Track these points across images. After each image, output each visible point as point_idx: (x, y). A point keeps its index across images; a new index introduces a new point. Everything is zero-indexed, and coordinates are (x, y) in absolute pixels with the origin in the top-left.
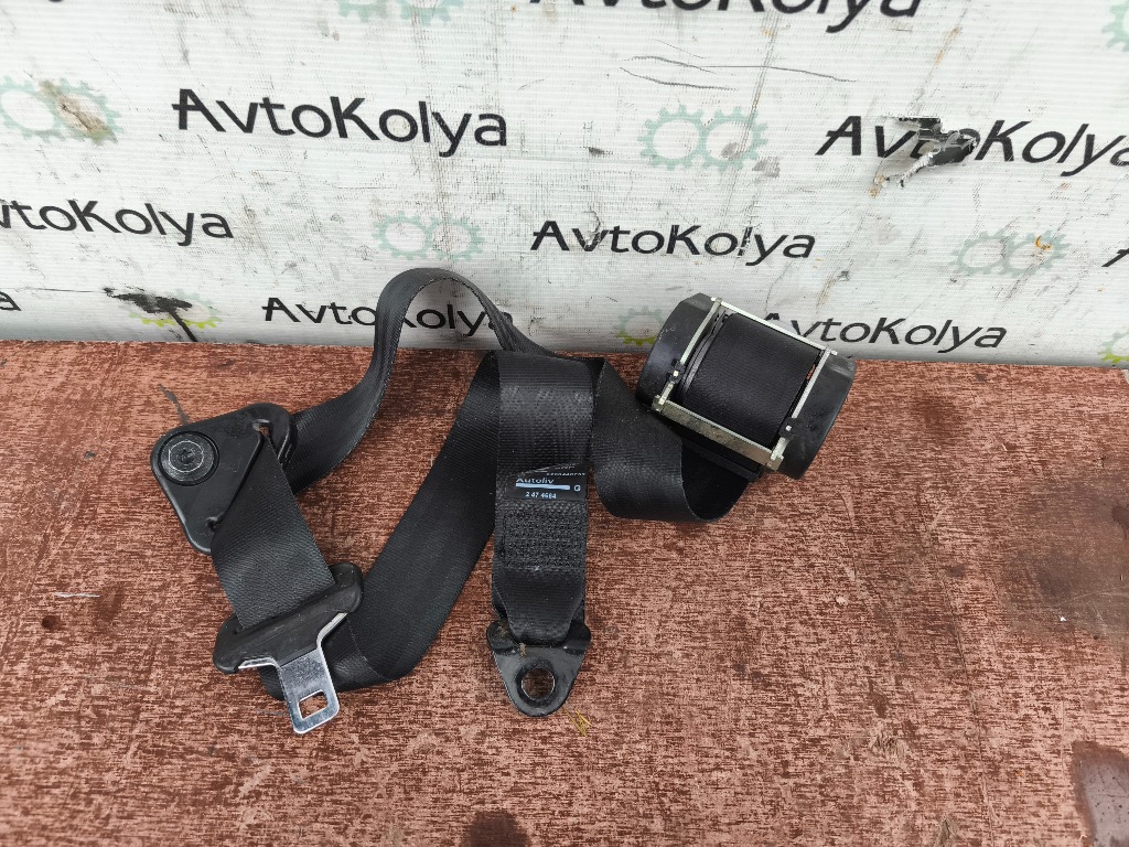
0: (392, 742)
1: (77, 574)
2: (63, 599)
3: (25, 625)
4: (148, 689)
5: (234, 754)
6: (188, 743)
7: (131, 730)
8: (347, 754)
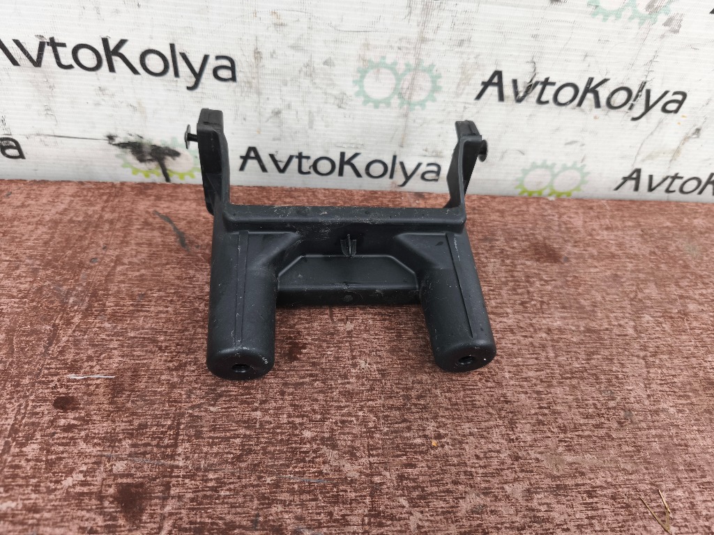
0: (442, 504)
1: (90, 358)
2: (75, 380)
3: (34, 407)
4: (177, 463)
5: (281, 525)
6: (228, 517)
7: (163, 507)
8: (400, 519)
